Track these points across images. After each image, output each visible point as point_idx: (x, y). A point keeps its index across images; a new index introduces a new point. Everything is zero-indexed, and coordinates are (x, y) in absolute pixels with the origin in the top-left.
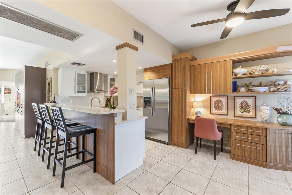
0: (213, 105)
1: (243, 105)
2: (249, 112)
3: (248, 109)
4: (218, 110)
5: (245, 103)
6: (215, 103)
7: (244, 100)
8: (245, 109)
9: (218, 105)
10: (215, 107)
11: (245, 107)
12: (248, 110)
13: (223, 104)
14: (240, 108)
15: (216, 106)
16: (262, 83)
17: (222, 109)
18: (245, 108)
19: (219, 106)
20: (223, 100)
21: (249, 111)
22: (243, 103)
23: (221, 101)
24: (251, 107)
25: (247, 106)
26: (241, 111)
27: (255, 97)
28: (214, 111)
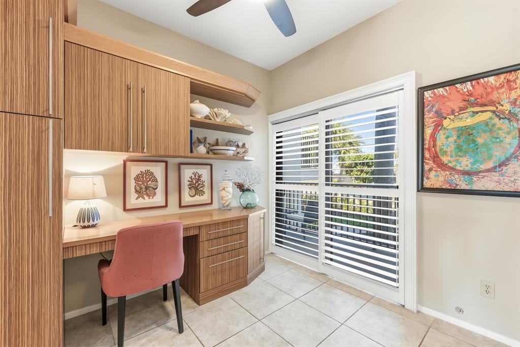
0: (132, 184)
1: (194, 181)
2: (202, 195)
3: (201, 189)
4: (145, 196)
5: (197, 177)
6: (137, 179)
7: (195, 171)
8: (196, 189)
9: (145, 186)
10: (136, 191)
11: (197, 184)
12: (202, 191)
13: (157, 181)
14: (190, 188)
15: (141, 188)
16: (219, 140)
17: (155, 194)
18: (196, 187)
19: (147, 188)
20: (158, 171)
21: (202, 193)
22: (193, 177)
23: (152, 174)
24: (206, 184)
25: (199, 182)
26: (190, 193)
27: (211, 165)
28: (133, 200)
